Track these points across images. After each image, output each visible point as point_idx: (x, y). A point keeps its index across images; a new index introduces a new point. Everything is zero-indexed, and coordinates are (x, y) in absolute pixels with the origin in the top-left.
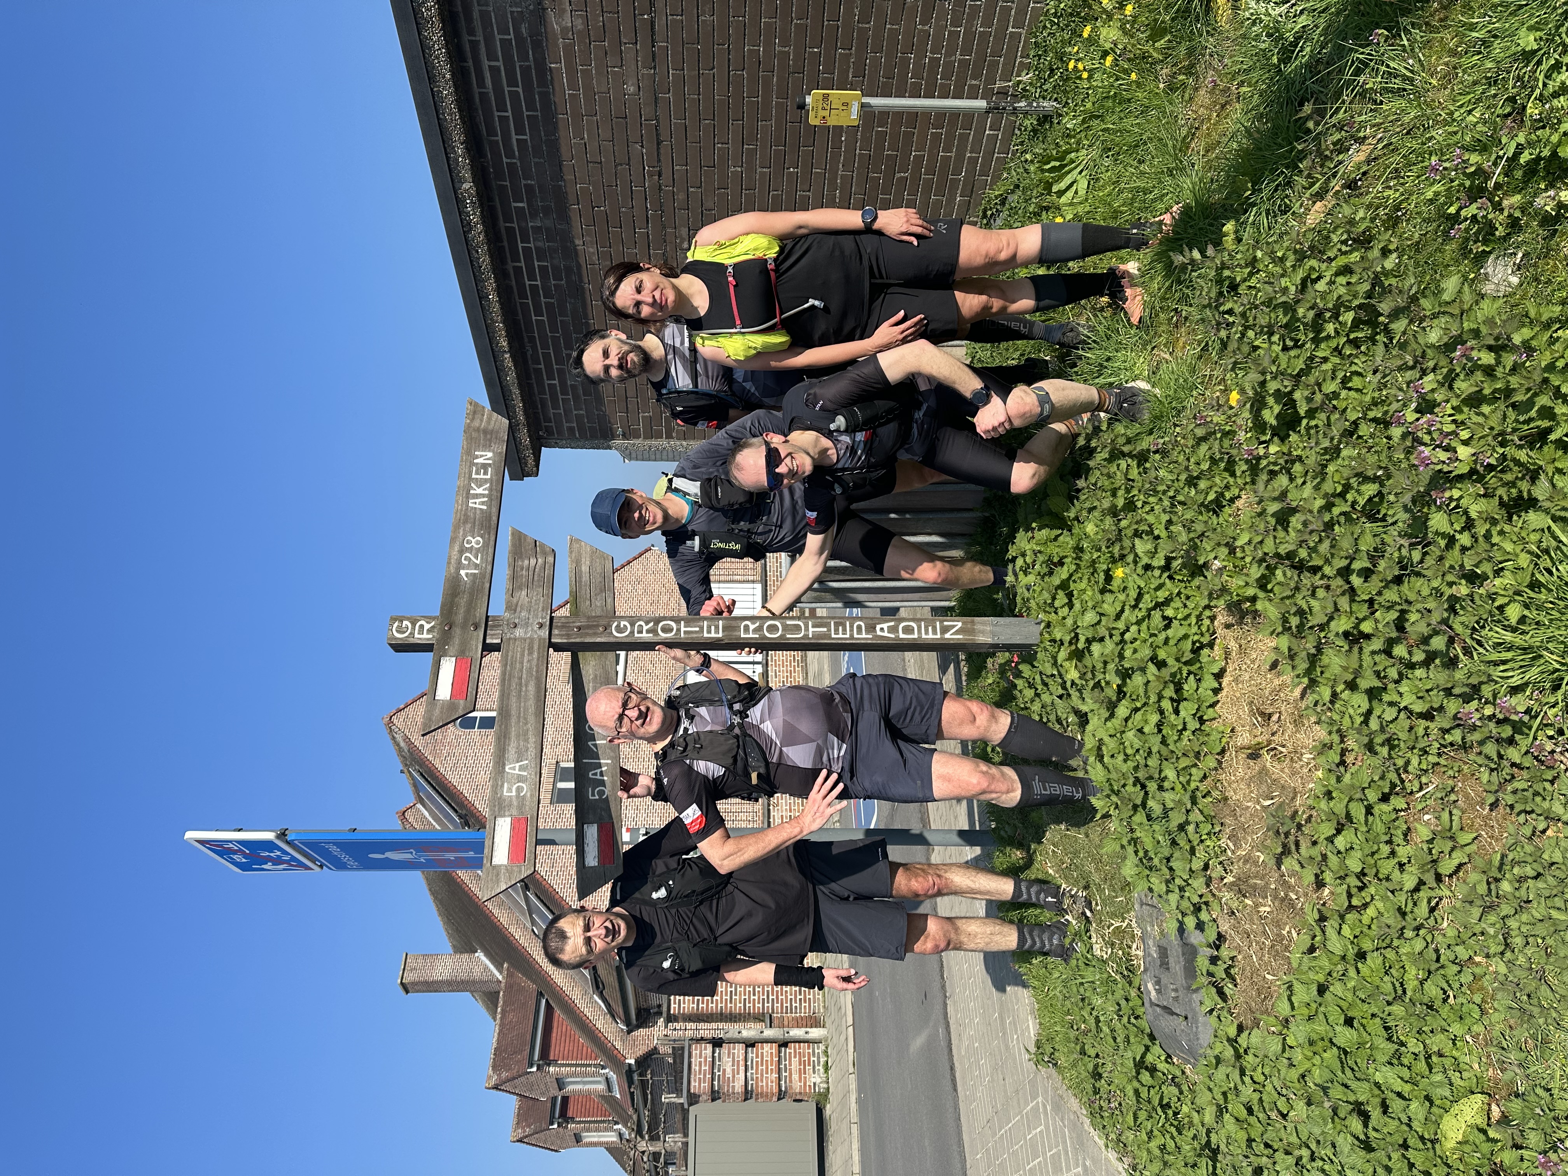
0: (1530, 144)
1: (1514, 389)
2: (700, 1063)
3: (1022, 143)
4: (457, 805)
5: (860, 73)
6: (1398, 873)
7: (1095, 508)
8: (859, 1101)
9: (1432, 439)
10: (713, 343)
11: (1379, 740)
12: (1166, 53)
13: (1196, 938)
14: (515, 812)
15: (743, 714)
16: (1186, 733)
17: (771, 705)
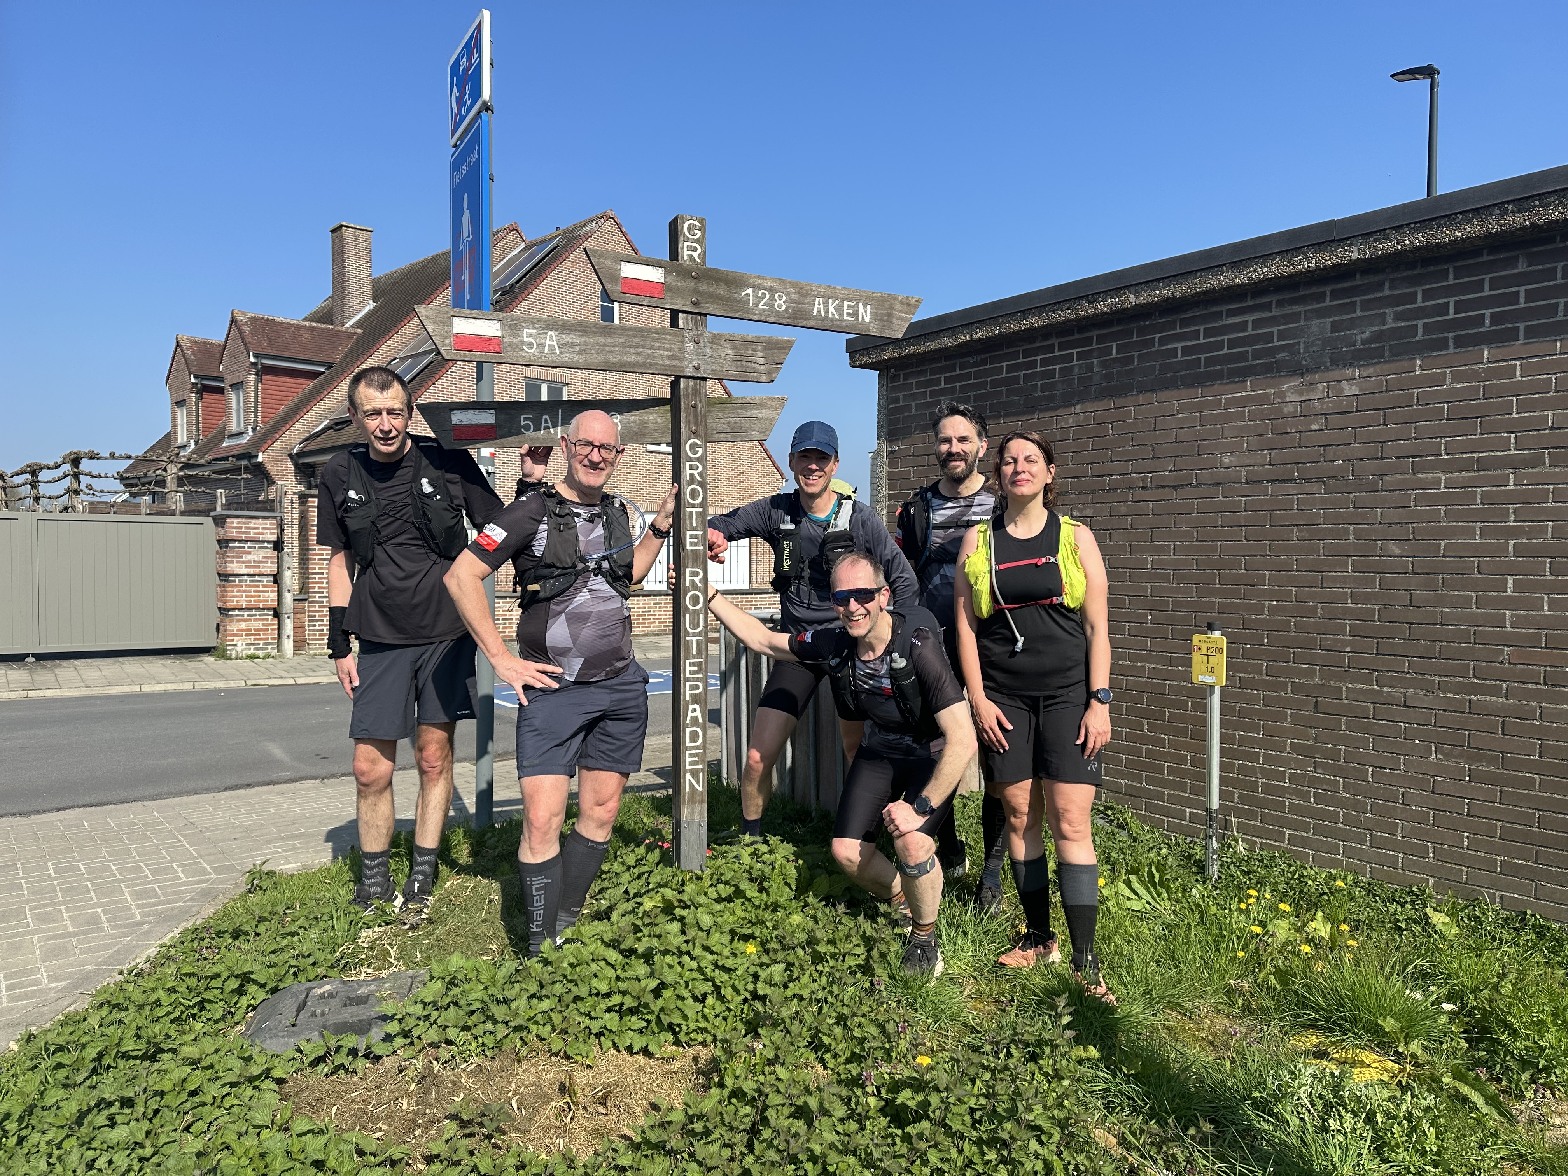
2: (258, 528)
4: (525, 283)
5: (1244, 684)
7: (817, 923)
8: (217, 691)
10: (981, 543)
12: (1263, 986)
13: (377, 1033)
14: (507, 340)
15: (598, 571)
16: (587, 1020)
17: (609, 599)
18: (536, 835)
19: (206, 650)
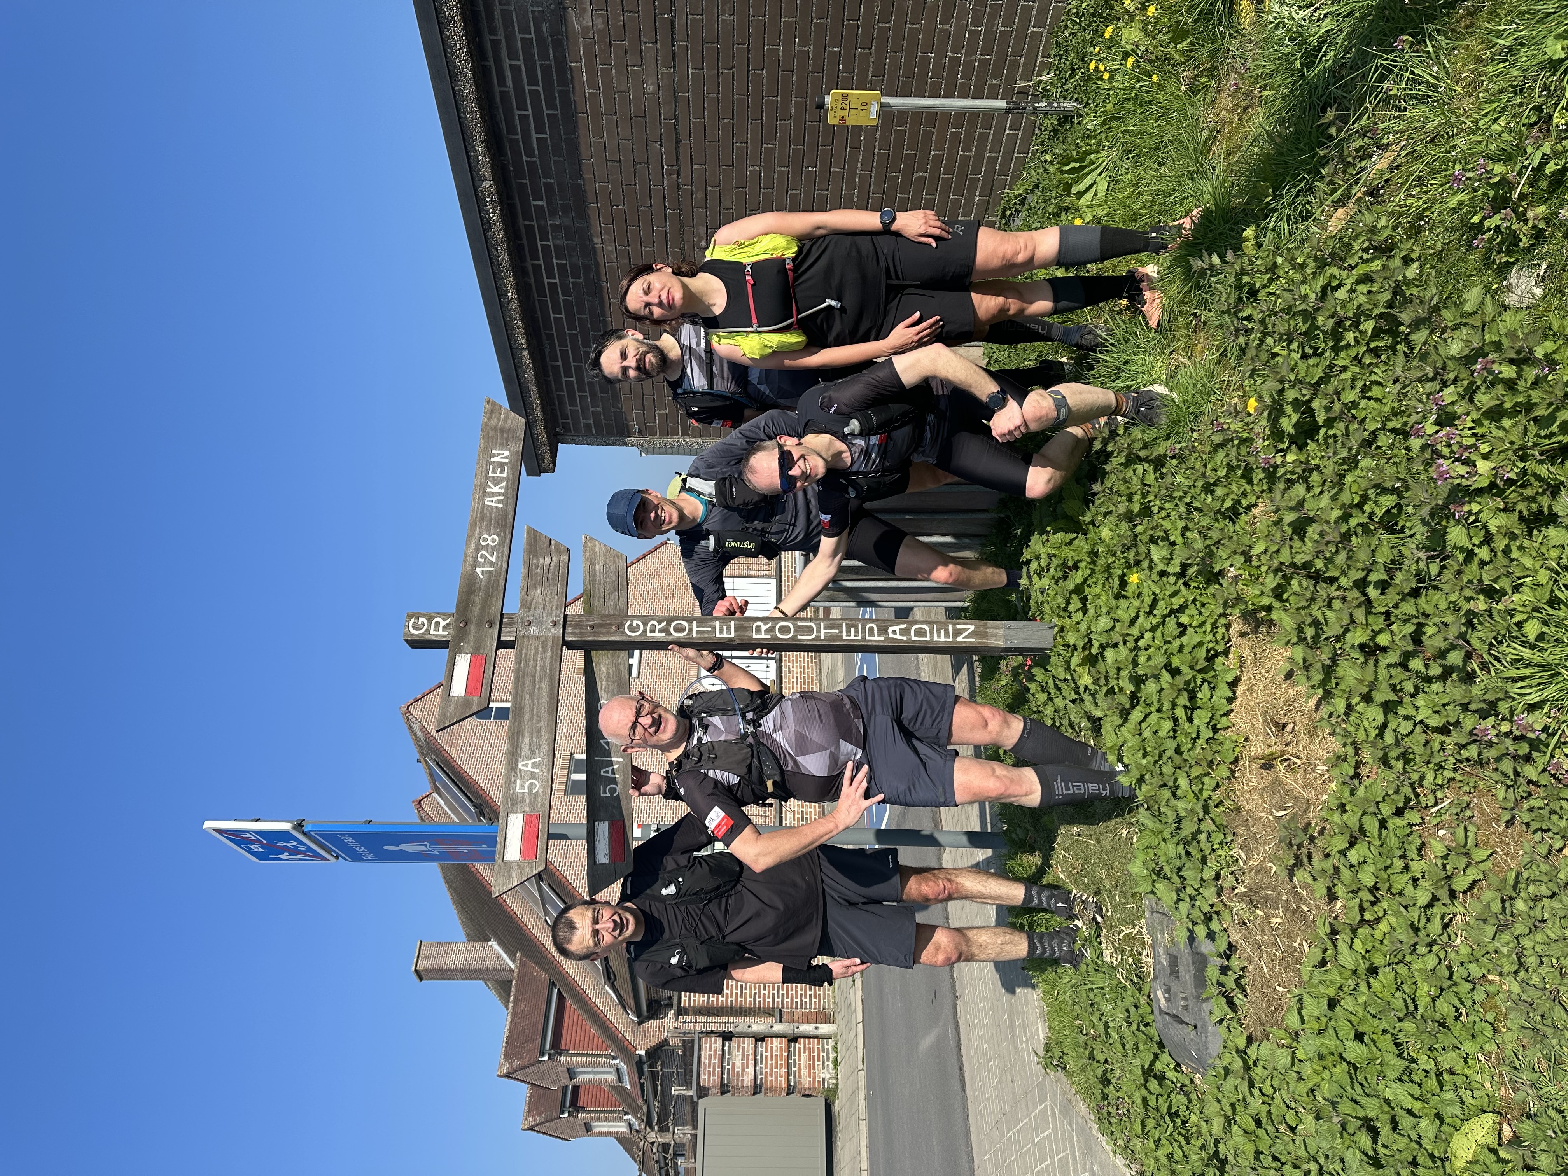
0: (1556, 155)
1: (1535, 404)
2: (710, 1056)
3: (1042, 143)
4: (472, 793)
5: (880, 72)
6: (1412, 888)
7: (1111, 512)
8: (868, 1098)
9: (1452, 452)
10: (731, 341)
11: (1393, 754)
12: (1188, 55)
13: (1206, 947)
14: (527, 809)
15: (756, 723)
16: (1200, 742)
17: (783, 714)
18: (1014, 790)
19: (829, 1107)
